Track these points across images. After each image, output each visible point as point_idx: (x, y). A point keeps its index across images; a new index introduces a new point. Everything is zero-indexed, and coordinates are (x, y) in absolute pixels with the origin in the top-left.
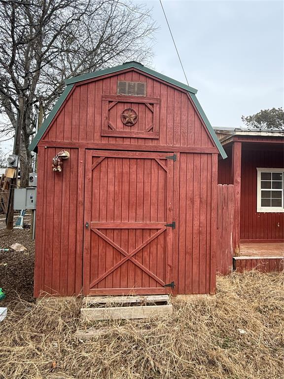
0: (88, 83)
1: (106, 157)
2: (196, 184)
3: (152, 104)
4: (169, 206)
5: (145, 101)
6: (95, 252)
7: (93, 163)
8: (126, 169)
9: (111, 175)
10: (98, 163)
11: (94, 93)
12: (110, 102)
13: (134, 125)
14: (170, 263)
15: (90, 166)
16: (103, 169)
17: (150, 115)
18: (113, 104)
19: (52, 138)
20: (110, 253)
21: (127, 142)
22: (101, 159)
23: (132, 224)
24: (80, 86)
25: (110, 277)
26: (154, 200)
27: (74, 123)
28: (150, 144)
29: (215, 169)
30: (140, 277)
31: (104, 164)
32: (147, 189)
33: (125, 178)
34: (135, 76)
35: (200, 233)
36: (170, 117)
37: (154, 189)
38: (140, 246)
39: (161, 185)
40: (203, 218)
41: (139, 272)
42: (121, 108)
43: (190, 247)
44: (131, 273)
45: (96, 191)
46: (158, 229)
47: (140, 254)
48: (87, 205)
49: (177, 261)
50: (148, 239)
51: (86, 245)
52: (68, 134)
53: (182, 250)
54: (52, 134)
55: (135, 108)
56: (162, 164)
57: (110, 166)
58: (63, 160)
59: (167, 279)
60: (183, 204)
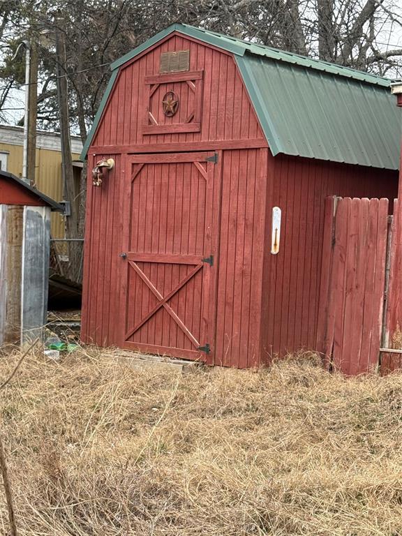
0: (132, 64)
1: (145, 164)
2: (241, 197)
3: (193, 81)
4: (207, 232)
5: (186, 78)
6: (131, 293)
7: (132, 172)
9: (150, 188)
10: (138, 169)
11: (139, 76)
12: (152, 85)
13: (174, 115)
14: (206, 317)
15: (129, 178)
16: (143, 180)
17: (193, 96)
18: (154, 88)
19: (100, 144)
20: (146, 296)
21: (168, 140)
22: (140, 166)
23: (168, 256)
24: (125, 68)
25: (145, 328)
26: (193, 224)
27: (119, 120)
28: (191, 140)
29: (263, 172)
30: (175, 333)
31: (144, 173)
32: (186, 208)
33: (164, 192)
34: (179, 42)
35: (243, 273)
36: (214, 96)
37: (194, 208)
38: (175, 287)
39: (201, 202)
40: (248, 250)
41: (174, 326)
42: (163, 91)
43: (230, 295)
44: (166, 324)
45: (135, 210)
46: (195, 265)
47: (175, 300)
48: (126, 229)
49: (214, 313)
50: (184, 277)
51: (124, 281)
52: (113, 137)
53: (221, 299)
54: (100, 137)
55: (177, 91)
56: (201, 168)
57: (150, 175)
58: (109, 170)
59: (202, 339)
60: (224, 228)
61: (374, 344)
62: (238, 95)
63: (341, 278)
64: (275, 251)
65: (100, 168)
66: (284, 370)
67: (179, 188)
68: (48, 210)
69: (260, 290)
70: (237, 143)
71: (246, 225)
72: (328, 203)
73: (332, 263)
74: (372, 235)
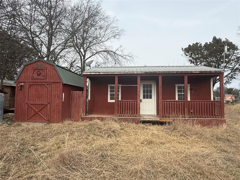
0: (28, 65)
1: (32, 85)
2: (56, 91)
3: (44, 69)
4: (48, 98)
5: (42, 69)
6: (29, 110)
7: (29, 86)
8: (37, 88)
9: (33, 89)
10: (30, 86)
11: (30, 67)
12: (34, 69)
13: (40, 75)
14: (48, 114)
15: (28, 87)
16: (31, 88)
17: (44, 72)
18: (34, 70)
19: (19, 80)
20: (33, 111)
21: (38, 80)
22: (31, 85)
23: (39, 103)
24: (26, 66)
25: (32, 117)
26: (45, 96)
27: (25, 76)
28: (44, 80)
29: (61, 87)
30: (40, 118)
31: (32, 86)
32: (43, 93)
33: (37, 90)
34: (40, 62)
35: (57, 105)
36: (49, 72)
37: (45, 93)
38: (40, 109)
39: (47, 92)
40: (58, 101)
41: (40, 116)
42: (37, 71)
43: (54, 109)
44: (38, 116)
45: (29, 94)
46: (45, 104)
47: (40, 111)
48: (27, 97)
49: (50, 113)
50: (43, 107)
51: (27, 108)
52: (23, 79)
53: (52, 110)
54: (19, 79)
55: (40, 71)
56: (47, 86)
57: (33, 87)
58: (22, 86)
59: (47, 118)
60: (52, 97)
61: (80, 115)
62: (55, 72)
63: (73, 105)
64: (63, 101)
65: (20, 85)
66: (67, 122)
67: (41, 89)
68: (4, 94)
69: (61, 108)
70: (55, 81)
71: (57, 96)
72: (70, 92)
73: (71, 102)
74: (79, 97)
